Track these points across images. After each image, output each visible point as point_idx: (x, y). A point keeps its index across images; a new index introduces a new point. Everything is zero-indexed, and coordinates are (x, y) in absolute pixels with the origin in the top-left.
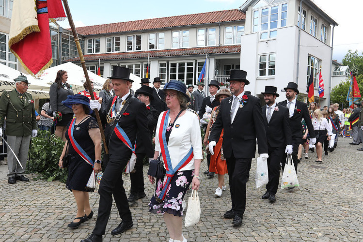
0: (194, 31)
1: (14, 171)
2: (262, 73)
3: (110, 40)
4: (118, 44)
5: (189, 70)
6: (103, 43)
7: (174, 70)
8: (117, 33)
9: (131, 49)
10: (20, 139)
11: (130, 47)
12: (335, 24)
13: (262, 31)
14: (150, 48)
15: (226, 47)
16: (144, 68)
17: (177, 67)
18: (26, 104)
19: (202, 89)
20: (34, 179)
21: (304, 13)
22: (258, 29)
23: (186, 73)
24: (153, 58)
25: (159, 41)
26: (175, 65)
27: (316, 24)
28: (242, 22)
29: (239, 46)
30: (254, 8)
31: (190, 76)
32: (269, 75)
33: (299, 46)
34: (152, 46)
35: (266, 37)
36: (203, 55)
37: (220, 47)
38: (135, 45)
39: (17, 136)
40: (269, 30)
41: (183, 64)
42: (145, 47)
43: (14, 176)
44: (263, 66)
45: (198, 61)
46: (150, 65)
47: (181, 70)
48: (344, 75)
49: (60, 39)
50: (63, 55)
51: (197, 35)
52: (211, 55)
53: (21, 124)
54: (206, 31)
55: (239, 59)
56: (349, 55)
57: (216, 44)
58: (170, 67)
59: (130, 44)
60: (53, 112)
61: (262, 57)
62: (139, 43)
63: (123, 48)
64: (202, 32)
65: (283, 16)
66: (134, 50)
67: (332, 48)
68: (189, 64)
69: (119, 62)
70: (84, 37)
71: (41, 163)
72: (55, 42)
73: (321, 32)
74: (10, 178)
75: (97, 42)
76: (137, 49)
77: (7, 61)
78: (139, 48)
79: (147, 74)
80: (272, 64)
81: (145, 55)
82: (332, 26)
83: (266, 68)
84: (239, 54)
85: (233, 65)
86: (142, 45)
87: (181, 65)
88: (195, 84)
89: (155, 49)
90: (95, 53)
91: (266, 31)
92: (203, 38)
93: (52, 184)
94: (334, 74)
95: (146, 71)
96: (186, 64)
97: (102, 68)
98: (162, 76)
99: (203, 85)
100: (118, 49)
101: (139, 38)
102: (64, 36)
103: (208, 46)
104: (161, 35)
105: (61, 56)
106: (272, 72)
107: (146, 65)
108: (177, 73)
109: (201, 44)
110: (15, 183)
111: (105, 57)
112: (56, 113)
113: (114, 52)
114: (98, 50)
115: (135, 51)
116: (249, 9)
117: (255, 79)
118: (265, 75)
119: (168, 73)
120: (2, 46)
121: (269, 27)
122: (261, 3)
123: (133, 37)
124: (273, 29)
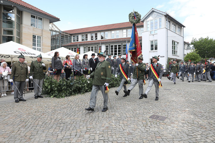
0: (121, 31)
1: (37, 93)
2: (152, 49)
3: (83, 36)
4: (87, 37)
5: (119, 48)
6: (80, 37)
7: (112, 49)
8: (86, 33)
9: (93, 40)
12: (184, 26)
13: (151, 30)
14: (101, 39)
16: (98, 48)
21: (169, 22)
22: (149, 29)
23: (117, 50)
24: (102, 43)
26: (113, 46)
27: (175, 27)
28: (142, 26)
29: (141, 37)
30: (147, 20)
31: (119, 51)
32: (155, 50)
35: (153, 33)
36: (125, 41)
38: (95, 38)
43: (37, 95)
44: (152, 46)
45: (123, 44)
46: (101, 46)
47: (116, 48)
48: (192, 49)
49: (60, 36)
50: (62, 43)
51: (123, 33)
52: (129, 42)
53: (39, 74)
54: (127, 30)
55: (142, 43)
56: (193, 40)
58: (110, 47)
59: (92, 37)
60: (53, 69)
61: (152, 42)
62: (96, 36)
63: (89, 39)
64: (125, 31)
65: (160, 23)
67: (183, 37)
68: (119, 46)
69: (87, 45)
70: (71, 35)
72: (58, 37)
73: (178, 29)
74: (35, 97)
75: (77, 36)
77: (36, 47)
78: (97, 39)
79: (100, 51)
80: (156, 45)
81: (99, 42)
83: (154, 47)
84: (141, 41)
86: (98, 37)
87: (115, 46)
88: (122, 55)
89: (104, 39)
90: (76, 42)
91: (153, 30)
92: (125, 33)
94: (187, 48)
97: (79, 48)
98: (107, 51)
101: (96, 34)
102: (62, 34)
103: (127, 37)
104: (106, 33)
105: (61, 44)
108: (114, 50)
109: (125, 36)
111: (81, 43)
113: (85, 41)
114: (77, 40)
115: (95, 40)
116: (145, 21)
117: (149, 52)
118: (153, 50)
119: (110, 50)
120: (34, 41)
121: (154, 28)
122: (150, 18)
123: (93, 34)
124: (156, 30)
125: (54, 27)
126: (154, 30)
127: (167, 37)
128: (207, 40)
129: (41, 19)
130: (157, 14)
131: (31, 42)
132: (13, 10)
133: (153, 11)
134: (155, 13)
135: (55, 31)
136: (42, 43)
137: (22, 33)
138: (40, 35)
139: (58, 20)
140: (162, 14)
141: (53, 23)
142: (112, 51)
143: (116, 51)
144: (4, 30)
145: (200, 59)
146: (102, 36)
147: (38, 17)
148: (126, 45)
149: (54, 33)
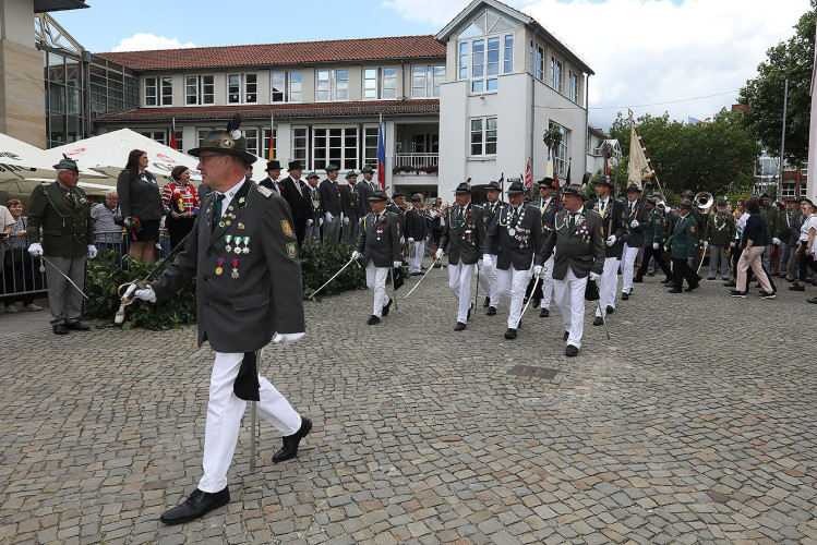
0: (355, 72)
1: (62, 314)
2: (476, 150)
3: (193, 81)
4: (209, 90)
5: (351, 142)
6: (179, 87)
7: (321, 142)
8: (208, 69)
9: (237, 101)
10: (68, 262)
11: (235, 97)
12: (590, 72)
13: (476, 79)
14: (275, 100)
15: (415, 102)
16: (264, 138)
17: (328, 137)
18: (77, 205)
19: (370, 179)
20: (98, 327)
21: (540, 50)
22: (467, 74)
23: (343, 148)
24: (281, 119)
25: (292, 87)
26: (322, 132)
27: (561, 70)
28: (442, 60)
29: (437, 102)
30: (460, 37)
31: (351, 153)
32: (487, 152)
34: (277, 97)
35: (480, 89)
36: (373, 116)
37: (404, 102)
38: (245, 93)
39: (65, 257)
41: (338, 132)
42: (264, 98)
43: (62, 322)
44: (477, 137)
45: (365, 127)
46: (275, 131)
47: (335, 142)
49: (85, 76)
51: (363, 79)
52: (388, 117)
53: (71, 237)
54: (380, 69)
55: (438, 124)
57: (396, 97)
58: (313, 137)
59: (234, 90)
60: (124, 218)
61: (476, 123)
62: (252, 88)
63: (221, 98)
64: (371, 73)
65: (508, 55)
66: (243, 102)
67: (586, 110)
68: (348, 132)
69: (212, 124)
70: (137, 74)
71: (105, 303)
72: (75, 81)
74: (55, 327)
75: (165, 83)
76: (248, 101)
78: (254, 99)
79: (271, 149)
80: (491, 135)
81: (265, 112)
82: (585, 75)
83: (482, 142)
84: (437, 117)
85: (428, 135)
86: (258, 93)
87: (333, 132)
88: (360, 168)
89: (283, 102)
90: (162, 106)
91: (480, 78)
92: (374, 84)
93: (132, 332)
95: (268, 143)
96: (343, 132)
97: (180, 136)
98: (299, 154)
99: (372, 173)
100: (209, 99)
101: (252, 79)
102: (94, 69)
103: (382, 99)
104: (294, 75)
105: (90, 110)
106: (492, 149)
107: (268, 133)
108: (328, 148)
109: (371, 95)
110: (67, 333)
111: (185, 115)
112: (130, 220)
113: (203, 105)
114: (168, 101)
115: (245, 104)
116: (453, 39)
117: (464, 160)
118: (480, 153)
119: (310, 150)
121: (485, 73)
122: (472, 31)
123: (239, 78)
124: (493, 77)
126: (485, 77)
127: (533, 106)
130: (497, 16)
133: (483, 6)
134: (489, 12)
135: (61, 52)
139: (75, 2)
140: (517, 20)
142: (321, 153)
143: (335, 153)
146: (274, 90)
148: (376, 131)
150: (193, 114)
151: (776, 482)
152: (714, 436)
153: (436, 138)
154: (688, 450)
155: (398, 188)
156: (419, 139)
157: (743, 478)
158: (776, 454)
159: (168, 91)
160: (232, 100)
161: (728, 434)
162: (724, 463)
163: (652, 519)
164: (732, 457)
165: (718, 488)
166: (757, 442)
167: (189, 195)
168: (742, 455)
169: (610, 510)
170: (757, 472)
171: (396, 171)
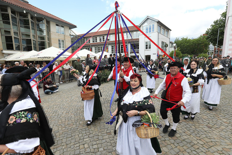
2: (147, 48)
3: (93, 38)
5: (122, 48)
8: (96, 36)
12: (170, 30)
15: (134, 39)
21: (160, 27)
24: (109, 44)
25: (111, 38)
27: (164, 30)
29: (138, 39)
30: (143, 25)
32: (149, 49)
33: (158, 39)
36: (126, 43)
37: (132, 39)
40: (148, 33)
44: (147, 46)
49: (76, 39)
52: (129, 42)
58: (115, 47)
59: (100, 39)
61: (147, 43)
62: (103, 39)
63: (98, 41)
64: (125, 34)
65: (153, 28)
66: (102, 41)
67: (170, 38)
69: (97, 46)
70: (84, 38)
73: (166, 33)
77: (61, 48)
78: (104, 41)
80: (150, 45)
82: (169, 31)
84: (139, 42)
89: (109, 41)
92: (126, 36)
94: (171, 47)
95: (107, 49)
96: (121, 46)
97: (92, 48)
98: (112, 50)
100: (96, 41)
101: (103, 37)
103: (128, 39)
106: (150, 48)
107: (107, 47)
109: (125, 38)
111: (92, 45)
114: (89, 42)
117: (144, 50)
119: (114, 49)
120: (60, 44)
122: (146, 24)
123: (101, 37)
124: (150, 33)
125: (72, 32)
128: (186, 39)
129: (63, 27)
130: (151, 20)
131: (58, 45)
132: (43, 21)
133: (148, 18)
134: (149, 20)
135: (72, 35)
136: (65, 45)
137: (51, 38)
138: (63, 39)
139: (75, 27)
140: (155, 21)
141: (71, 29)
142: (116, 50)
143: (119, 50)
144: (39, 37)
145: (181, 55)
146: (108, 39)
147: (61, 25)
148: (126, 45)
149: (72, 37)
150: (94, 44)
151: (222, 124)
152: (206, 113)
153: (138, 46)
154: (201, 116)
155: (131, 56)
156: (135, 46)
157: (214, 123)
158: (221, 118)
159: (89, 40)
160: (100, 41)
161: (209, 113)
162: (209, 119)
163: (195, 131)
164: (211, 118)
165: (209, 125)
166: (217, 115)
167: (97, 61)
168: (213, 118)
169: (186, 128)
170: (218, 122)
171: (131, 53)
